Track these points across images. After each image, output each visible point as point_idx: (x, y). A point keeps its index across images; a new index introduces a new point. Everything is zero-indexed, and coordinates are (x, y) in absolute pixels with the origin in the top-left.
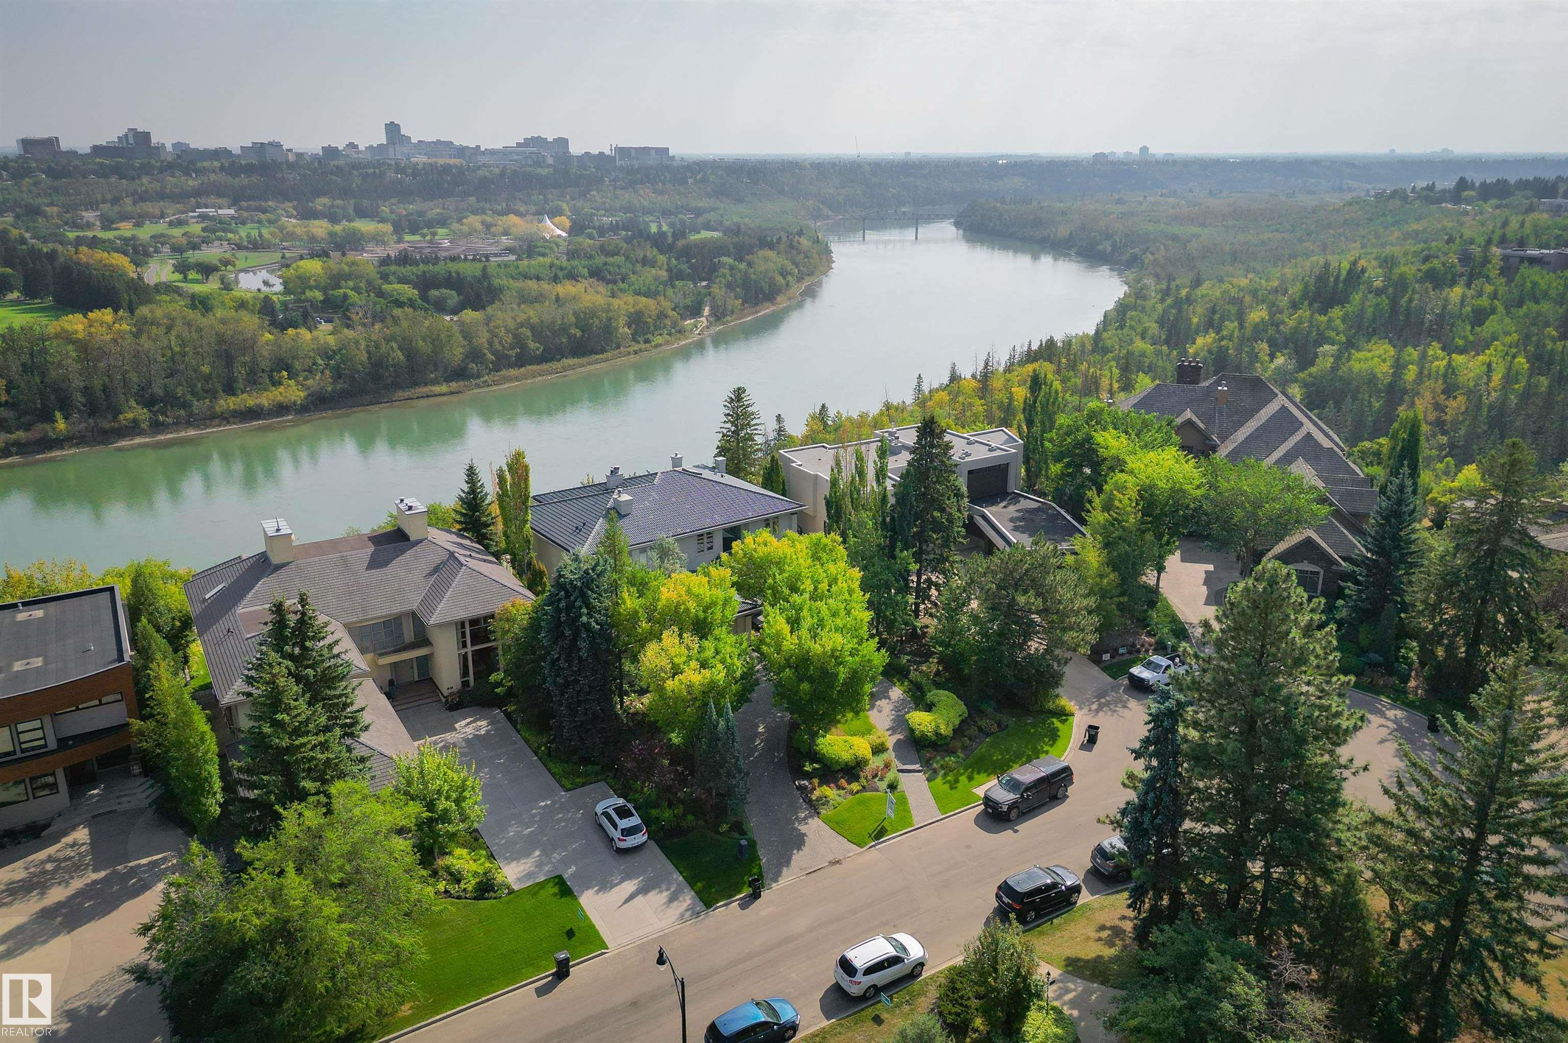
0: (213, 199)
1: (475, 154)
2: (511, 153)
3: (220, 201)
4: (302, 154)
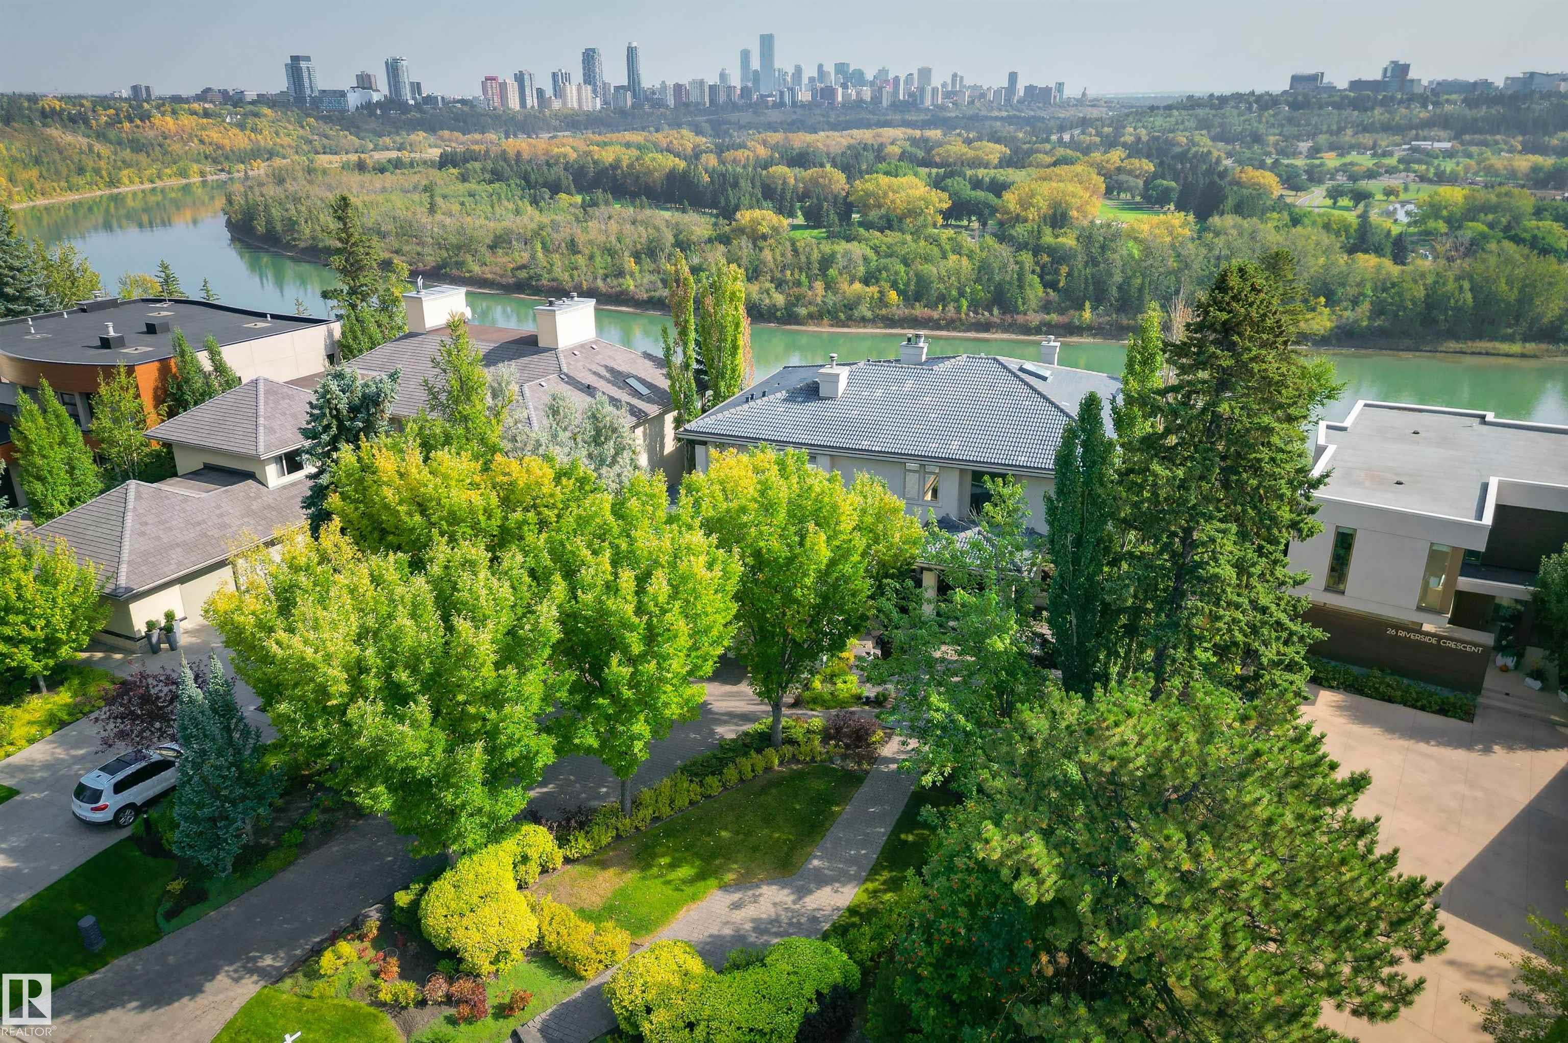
0: (1434, 132)
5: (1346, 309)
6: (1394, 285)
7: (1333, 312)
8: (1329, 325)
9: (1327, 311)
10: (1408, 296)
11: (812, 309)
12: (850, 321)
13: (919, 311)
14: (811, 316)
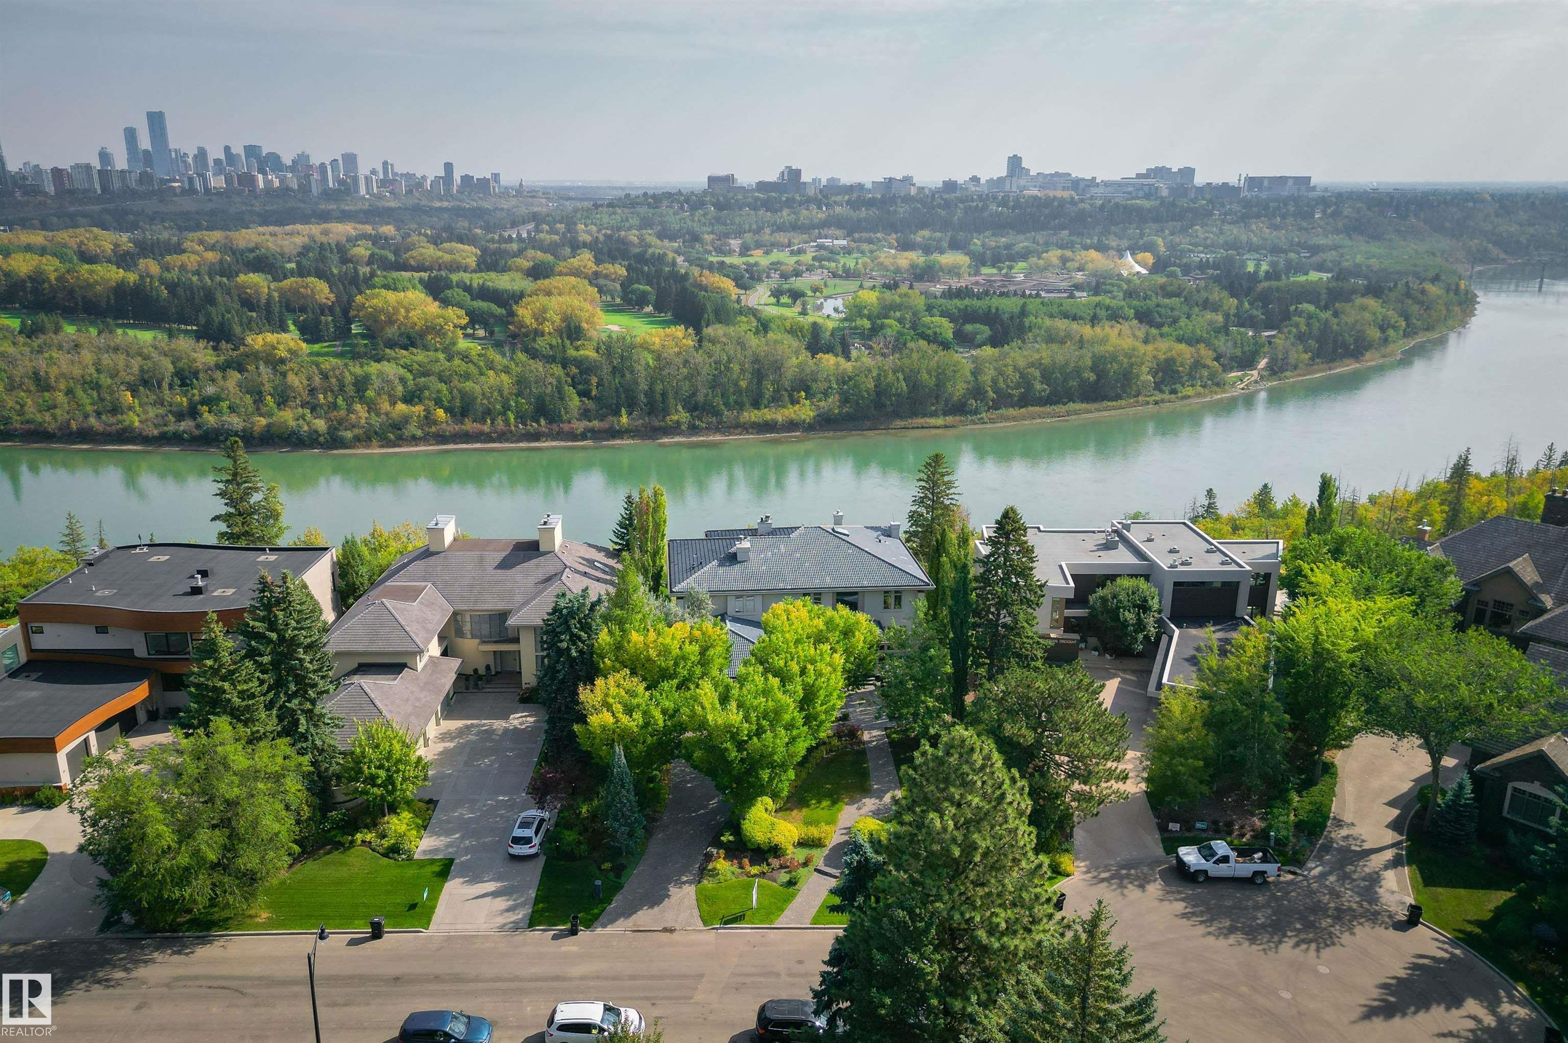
0: (832, 231)
1: (1088, 186)
2: (1127, 185)
3: (838, 232)
4: (923, 188)
5: (820, 400)
6: (850, 378)
7: (812, 403)
8: (812, 414)
9: (808, 402)
10: (863, 387)
11: (357, 431)
12: (401, 440)
13: (469, 426)
14: (357, 439)
